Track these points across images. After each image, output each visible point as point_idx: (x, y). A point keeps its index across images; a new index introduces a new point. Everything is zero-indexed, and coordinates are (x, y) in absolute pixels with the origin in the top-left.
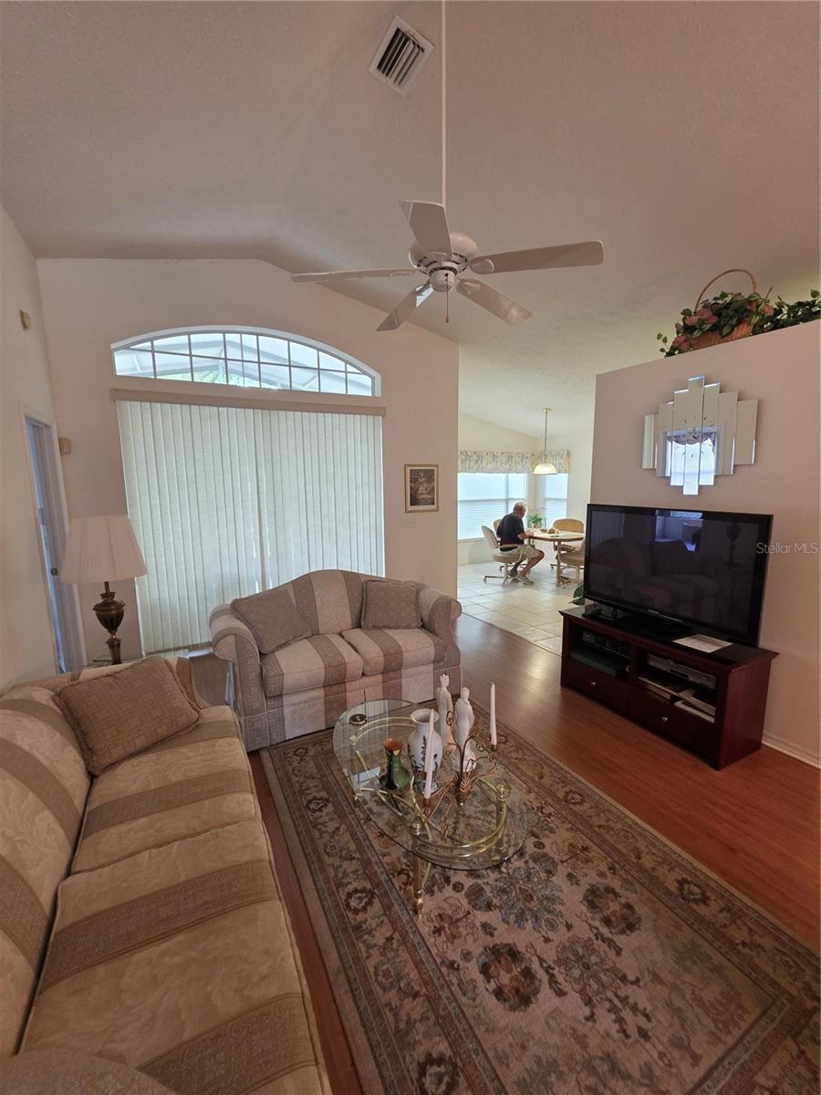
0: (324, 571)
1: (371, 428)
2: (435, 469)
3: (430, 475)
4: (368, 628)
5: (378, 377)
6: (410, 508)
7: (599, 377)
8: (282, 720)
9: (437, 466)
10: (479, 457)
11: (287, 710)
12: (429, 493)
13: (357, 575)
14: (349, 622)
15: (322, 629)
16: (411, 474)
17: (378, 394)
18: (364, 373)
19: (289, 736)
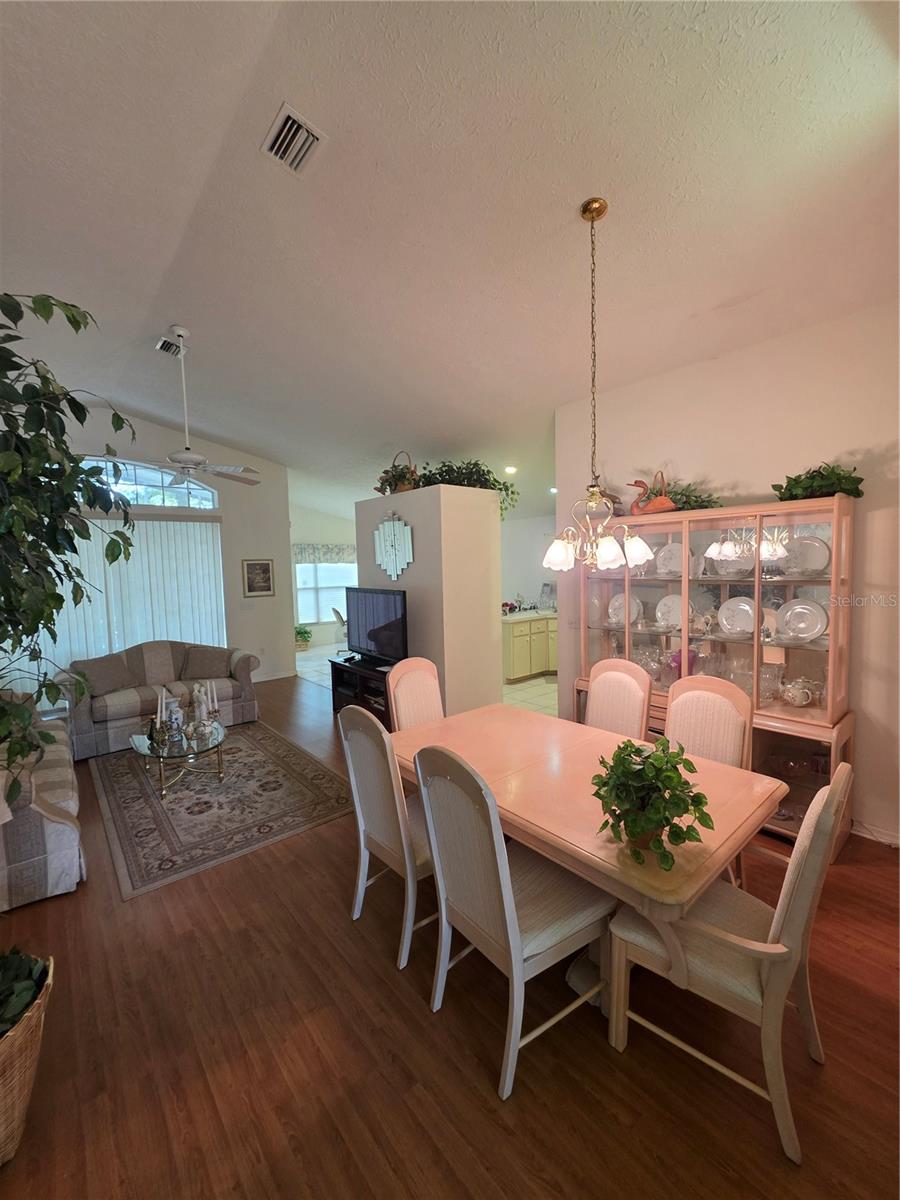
0: (154, 642)
1: (210, 534)
2: (270, 562)
3: (265, 569)
4: (186, 679)
5: (216, 493)
6: (248, 594)
7: (356, 503)
8: (107, 738)
9: (271, 560)
10: (314, 548)
11: (110, 732)
12: (265, 582)
13: (182, 644)
14: (173, 677)
15: (148, 682)
16: (248, 568)
17: (217, 506)
18: (205, 489)
19: (112, 750)
